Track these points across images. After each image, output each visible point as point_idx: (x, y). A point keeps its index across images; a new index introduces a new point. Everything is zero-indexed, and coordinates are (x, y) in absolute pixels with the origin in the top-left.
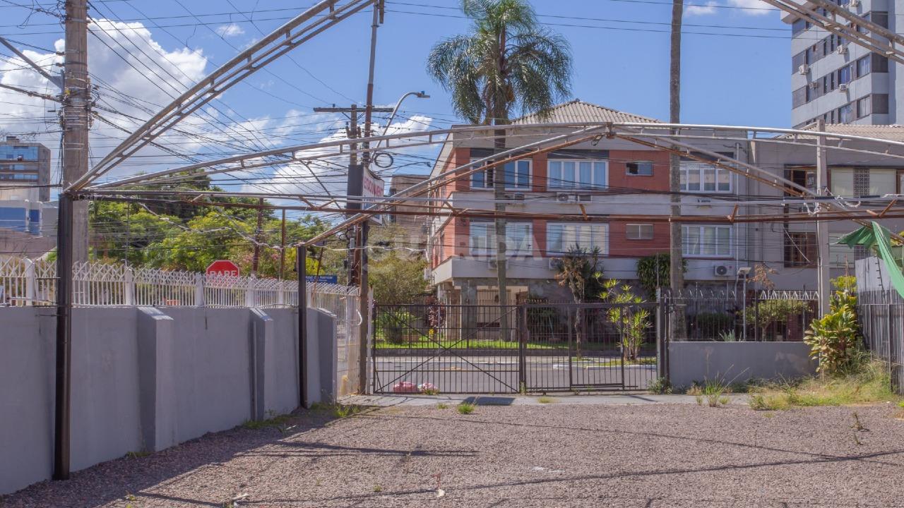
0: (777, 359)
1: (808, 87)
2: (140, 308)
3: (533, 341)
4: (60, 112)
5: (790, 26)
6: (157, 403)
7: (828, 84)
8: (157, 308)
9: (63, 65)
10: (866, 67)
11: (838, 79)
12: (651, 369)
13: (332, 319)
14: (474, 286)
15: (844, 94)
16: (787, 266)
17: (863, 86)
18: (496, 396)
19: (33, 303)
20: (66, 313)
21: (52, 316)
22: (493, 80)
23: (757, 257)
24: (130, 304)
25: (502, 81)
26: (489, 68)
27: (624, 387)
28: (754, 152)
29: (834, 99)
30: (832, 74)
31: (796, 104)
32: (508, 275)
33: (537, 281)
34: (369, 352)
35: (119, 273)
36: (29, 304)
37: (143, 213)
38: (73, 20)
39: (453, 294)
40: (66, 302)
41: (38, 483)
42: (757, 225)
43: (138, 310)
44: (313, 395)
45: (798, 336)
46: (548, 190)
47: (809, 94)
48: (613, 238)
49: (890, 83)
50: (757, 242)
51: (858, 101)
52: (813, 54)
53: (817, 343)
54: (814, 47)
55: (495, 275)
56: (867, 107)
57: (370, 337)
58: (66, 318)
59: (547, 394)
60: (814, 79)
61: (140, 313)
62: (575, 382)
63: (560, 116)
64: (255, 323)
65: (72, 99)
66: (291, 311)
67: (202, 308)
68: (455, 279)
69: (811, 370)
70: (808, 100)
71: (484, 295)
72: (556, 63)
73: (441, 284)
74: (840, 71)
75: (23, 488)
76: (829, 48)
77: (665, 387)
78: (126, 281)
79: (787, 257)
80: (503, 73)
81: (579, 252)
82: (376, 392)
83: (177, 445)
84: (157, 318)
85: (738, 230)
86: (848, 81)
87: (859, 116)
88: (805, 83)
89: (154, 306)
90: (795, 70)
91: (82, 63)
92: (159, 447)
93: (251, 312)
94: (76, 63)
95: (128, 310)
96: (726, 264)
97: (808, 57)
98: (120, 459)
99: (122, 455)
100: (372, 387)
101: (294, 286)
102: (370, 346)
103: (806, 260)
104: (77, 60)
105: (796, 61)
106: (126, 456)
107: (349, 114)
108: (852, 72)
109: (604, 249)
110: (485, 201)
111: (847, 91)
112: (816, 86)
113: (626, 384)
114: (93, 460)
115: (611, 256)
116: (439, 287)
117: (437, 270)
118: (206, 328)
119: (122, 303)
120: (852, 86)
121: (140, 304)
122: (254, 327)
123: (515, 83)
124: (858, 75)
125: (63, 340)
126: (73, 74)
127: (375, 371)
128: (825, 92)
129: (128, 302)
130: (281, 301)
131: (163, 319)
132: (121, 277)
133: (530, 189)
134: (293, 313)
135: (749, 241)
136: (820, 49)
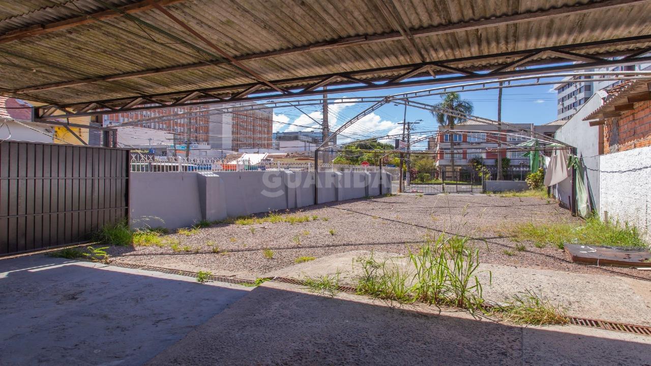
2: (335, 172)
3: (460, 181)
5: (557, 91)
7: (570, 107)
8: (340, 172)
10: (583, 102)
11: (573, 106)
13: (390, 175)
15: (575, 110)
31: (559, 113)
32: (455, 164)
36: (309, 171)
37: (359, 149)
39: (440, 169)
40: (317, 171)
41: (311, 205)
44: (383, 192)
45: (524, 179)
46: (467, 141)
48: (488, 154)
52: (565, 99)
53: (528, 181)
54: (565, 97)
58: (317, 174)
62: (458, 191)
67: (351, 172)
68: (440, 165)
69: (527, 188)
70: (563, 112)
71: (449, 169)
72: (469, 108)
76: (570, 97)
77: (484, 192)
81: (477, 158)
82: (404, 192)
88: (562, 107)
90: (559, 103)
92: (339, 200)
97: (563, 100)
105: (559, 101)
106: (332, 201)
108: (578, 104)
109: (485, 157)
112: (565, 108)
113: (473, 191)
115: (486, 159)
127: (404, 187)
128: (569, 109)
130: (375, 171)
133: (462, 141)
136: (567, 97)
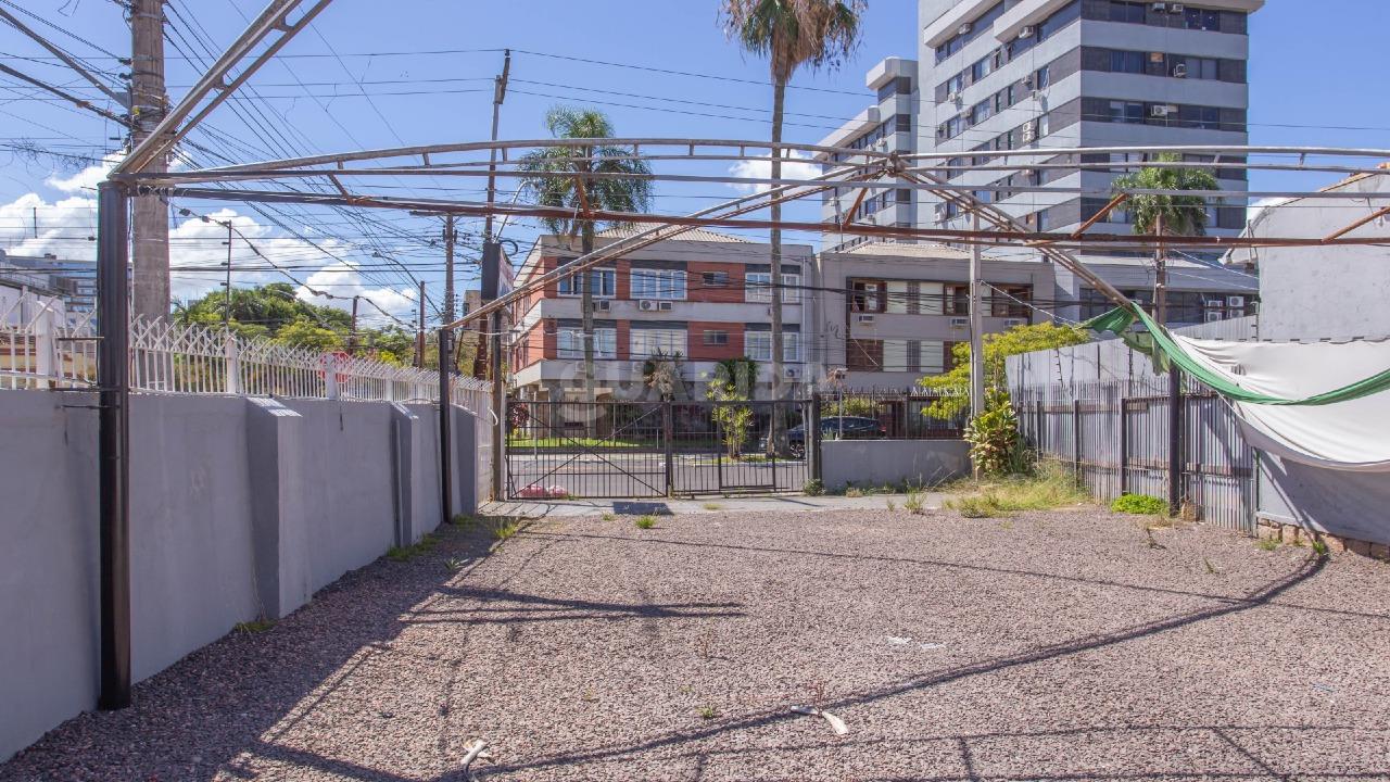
0: (928, 457)
1: (837, 218)
2: (251, 399)
4: (127, 140)
6: (281, 544)
8: (276, 399)
9: (129, 77)
10: (892, 197)
11: (865, 209)
12: (755, 466)
13: (473, 417)
14: (560, 388)
16: (850, 368)
17: (889, 216)
18: (641, 500)
19: (52, 384)
20: (118, 403)
21: (92, 408)
22: (579, 190)
24: (234, 393)
26: (576, 183)
27: (775, 489)
28: (819, 265)
30: (860, 205)
33: (621, 383)
34: (503, 450)
35: (216, 342)
36: (42, 384)
38: (142, 14)
39: (538, 395)
40: (118, 384)
41: (65, 724)
43: (248, 401)
44: (456, 509)
46: (631, 297)
48: (692, 343)
49: (913, 211)
50: (821, 347)
55: (583, 377)
57: (503, 437)
58: (118, 412)
59: (696, 497)
60: (843, 209)
61: (250, 406)
62: (724, 484)
64: (398, 421)
65: (143, 123)
66: (432, 407)
67: (333, 401)
68: (543, 380)
72: (642, 178)
73: (525, 387)
74: (867, 202)
75: (29, 744)
77: (820, 488)
78: (227, 356)
79: (851, 361)
80: (590, 186)
81: (661, 355)
82: (511, 499)
83: (309, 600)
84: (277, 413)
85: (805, 337)
86: (874, 210)
89: (271, 396)
91: (156, 75)
92: (285, 608)
93: (392, 408)
94: (148, 73)
95: (231, 400)
96: (794, 367)
98: (226, 639)
99: (227, 631)
100: (506, 493)
101: (435, 379)
102: (503, 446)
103: (872, 363)
104: (149, 70)
106: (232, 632)
108: (879, 204)
109: (683, 351)
110: (572, 307)
111: (874, 220)
113: (778, 485)
114: (177, 651)
116: (522, 390)
117: (521, 373)
118: (342, 429)
119: (222, 391)
120: (879, 216)
121: (250, 391)
122: (397, 427)
123: (601, 194)
124: (884, 205)
125: (113, 452)
126: (144, 87)
127: (510, 475)
129: (231, 389)
130: (420, 396)
131: (287, 416)
132: (219, 349)
133: (614, 296)
134: (434, 409)
135: (816, 349)
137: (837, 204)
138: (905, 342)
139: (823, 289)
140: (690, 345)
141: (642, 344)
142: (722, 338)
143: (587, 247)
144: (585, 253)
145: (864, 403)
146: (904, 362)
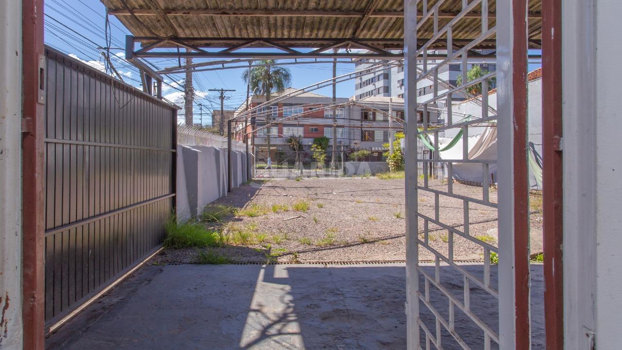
0: (377, 167)
1: (361, 83)
7: (368, 83)
10: (381, 78)
11: (372, 81)
14: (258, 147)
16: (362, 141)
17: (380, 84)
22: (265, 81)
23: (352, 138)
25: (269, 82)
26: (264, 78)
29: (370, 88)
30: (369, 80)
31: (357, 89)
32: (270, 144)
33: (280, 145)
42: (352, 128)
46: (283, 116)
47: (361, 85)
49: (389, 83)
50: (352, 133)
51: (379, 89)
52: (362, 73)
53: (390, 162)
54: (363, 71)
55: (267, 143)
56: (381, 91)
60: (363, 81)
63: (287, 92)
70: (361, 87)
72: (287, 76)
74: (372, 79)
79: (362, 138)
80: (269, 79)
81: (294, 136)
85: (346, 129)
86: (375, 82)
87: (379, 93)
88: (360, 82)
90: (356, 78)
96: (342, 140)
103: (370, 139)
107: (221, 92)
108: (377, 79)
109: (302, 135)
111: (374, 85)
112: (364, 83)
115: (304, 137)
120: (377, 83)
123: (273, 82)
124: (379, 80)
128: (367, 85)
133: (277, 116)
135: (350, 134)
136: (365, 72)
137: (361, 79)
138: (383, 131)
139: (353, 120)
140: (304, 133)
141: (287, 132)
142: (316, 130)
143: (268, 98)
144: (267, 100)
145: (366, 152)
146: (382, 138)
